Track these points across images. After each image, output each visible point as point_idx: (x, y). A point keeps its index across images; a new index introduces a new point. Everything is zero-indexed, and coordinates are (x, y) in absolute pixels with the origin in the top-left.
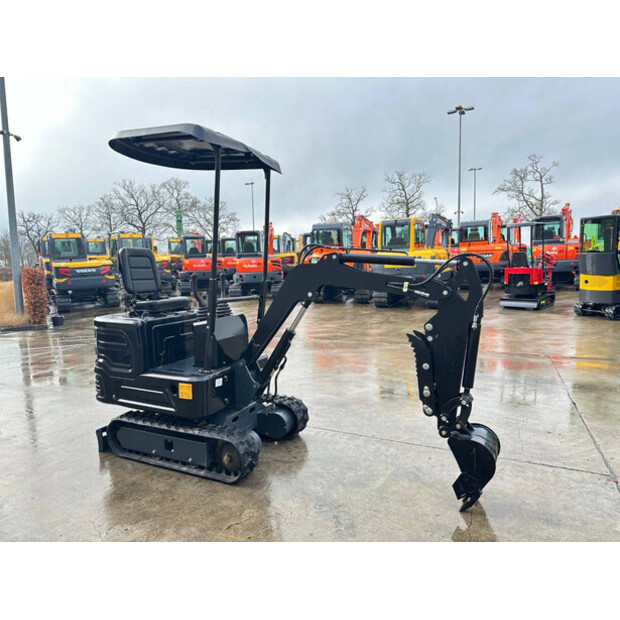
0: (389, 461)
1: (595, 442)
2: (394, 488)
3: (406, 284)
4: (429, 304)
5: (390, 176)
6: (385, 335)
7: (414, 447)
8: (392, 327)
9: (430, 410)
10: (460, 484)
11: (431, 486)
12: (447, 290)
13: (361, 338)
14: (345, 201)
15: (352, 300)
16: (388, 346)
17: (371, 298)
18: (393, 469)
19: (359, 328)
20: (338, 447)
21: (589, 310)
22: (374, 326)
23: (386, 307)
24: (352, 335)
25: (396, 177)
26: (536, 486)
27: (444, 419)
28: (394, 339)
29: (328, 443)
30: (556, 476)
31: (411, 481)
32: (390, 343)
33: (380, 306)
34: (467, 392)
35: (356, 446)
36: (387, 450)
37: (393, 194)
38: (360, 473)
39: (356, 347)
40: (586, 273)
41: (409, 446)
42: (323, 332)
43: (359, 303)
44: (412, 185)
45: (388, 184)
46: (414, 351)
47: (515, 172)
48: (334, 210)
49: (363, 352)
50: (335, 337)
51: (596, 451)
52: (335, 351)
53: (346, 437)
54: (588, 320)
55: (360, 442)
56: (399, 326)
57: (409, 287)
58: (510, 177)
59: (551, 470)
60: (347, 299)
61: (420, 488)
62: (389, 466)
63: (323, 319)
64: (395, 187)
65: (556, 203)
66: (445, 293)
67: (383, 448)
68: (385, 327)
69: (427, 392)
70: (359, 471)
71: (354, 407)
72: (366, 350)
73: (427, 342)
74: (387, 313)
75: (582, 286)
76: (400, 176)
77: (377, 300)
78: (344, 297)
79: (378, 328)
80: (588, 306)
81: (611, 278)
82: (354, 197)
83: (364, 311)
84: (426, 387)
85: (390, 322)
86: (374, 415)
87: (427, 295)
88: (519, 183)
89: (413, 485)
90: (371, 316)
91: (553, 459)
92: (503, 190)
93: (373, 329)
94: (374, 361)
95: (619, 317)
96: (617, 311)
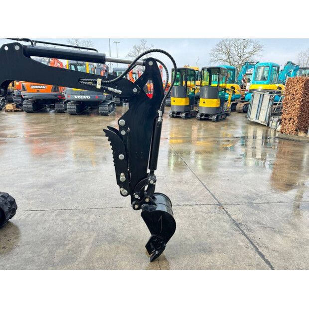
0: (91, 228)
1: (203, 184)
2: (98, 255)
3: (99, 81)
4: (101, 113)
6: (77, 132)
7: (107, 210)
8: (81, 126)
9: (125, 192)
10: (151, 244)
11: (126, 243)
12: (137, 87)
13: (61, 134)
15: (53, 111)
16: (80, 138)
17: (66, 109)
18: (95, 234)
19: (60, 128)
20: (47, 225)
21: (175, 115)
22: (69, 126)
23: (76, 114)
24: (54, 132)
26: (188, 223)
27: (137, 196)
28: (83, 134)
29: (38, 223)
30: (195, 212)
31: (110, 243)
32: (81, 136)
33: (72, 114)
34: (152, 172)
35: (64, 220)
36: (88, 218)
38: (67, 248)
39: (58, 140)
40: (174, 97)
41: (103, 211)
42: (33, 132)
43: (58, 112)
46: (111, 144)
47: (135, 47)
49: (63, 144)
50: (43, 135)
51: (206, 189)
52: (43, 144)
53: (54, 214)
54: (175, 120)
55: (66, 216)
56: (85, 126)
57: (102, 84)
58: (133, 50)
59: (190, 207)
60: (50, 110)
61: (118, 247)
62: (91, 233)
63: (34, 123)
66: (135, 90)
67: (85, 217)
68: (76, 127)
69: (123, 177)
70: (67, 245)
71: (59, 185)
72: (66, 142)
73: (121, 136)
74: (77, 118)
75: (172, 103)
77: (70, 110)
78: (48, 109)
79: (72, 127)
80: (175, 113)
81: (184, 99)
83: (62, 117)
84: (122, 174)
85: (80, 124)
86: (76, 189)
87: (120, 92)
89: (113, 246)
90: (67, 120)
91: (189, 200)
92: (130, 56)
93: (69, 128)
94: (72, 148)
95: (187, 117)
96: (186, 115)
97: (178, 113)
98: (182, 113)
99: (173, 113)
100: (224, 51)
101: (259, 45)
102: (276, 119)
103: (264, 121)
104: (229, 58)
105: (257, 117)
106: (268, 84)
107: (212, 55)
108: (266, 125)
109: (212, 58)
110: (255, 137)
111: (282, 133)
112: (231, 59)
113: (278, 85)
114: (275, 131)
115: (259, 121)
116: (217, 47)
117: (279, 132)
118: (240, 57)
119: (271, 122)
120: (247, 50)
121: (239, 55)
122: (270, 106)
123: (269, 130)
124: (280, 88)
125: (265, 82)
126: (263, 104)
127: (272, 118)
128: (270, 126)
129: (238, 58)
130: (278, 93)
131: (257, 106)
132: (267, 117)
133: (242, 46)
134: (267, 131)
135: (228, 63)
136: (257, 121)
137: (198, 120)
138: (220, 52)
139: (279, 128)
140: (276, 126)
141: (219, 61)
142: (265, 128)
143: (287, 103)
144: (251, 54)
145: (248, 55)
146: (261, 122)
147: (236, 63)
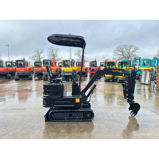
5: (49, 48)
14: (37, 53)
25: (51, 48)
27: (130, 100)
37: (50, 53)
44: (55, 51)
45: (49, 50)
47: (78, 50)
48: (34, 55)
57: (124, 75)
58: (77, 52)
64: (51, 51)
65: (87, 58)
76: (52, 48)
82: (39, 52)
84: (127, 94)
88: (79, 53)
95: (113, 81)
96: (112, 81)
97: (108, 80)
98: (110, 80)
99: (106, 80)
100: (120, 51)
101: (137, 48)
102: (153, 82)
103: (148, 83)
104: (123, 54)
105: (145, 81)
106: (147, 67)
107: (114, 52)
108: (149, 84)
109: (115, 54)
110: (144, 89)
111: (157, 87)
112: (124, 54)
113: (151, 68)
114: (154, 87)
115: (146, 83)
116: (117, 49)
117: (155, 87)
118: (128, 53)
119: (151, 83)
120: (131, 50)
121: (128, 52)
122: (150, 77)
123: (151, 86)
124: (152, 69)
125: (146, 66)
126: (147, 76)
127: (151, 82)
128: (151, 85)
129: (127, 53)
130: (152, 71)
131: (144, 77)
132: (149, 81)
133: (129, 48)
134: (150, 87)
135: (123, 56)
136: (144, 83)
137: (118, 82)
138: (118, 51)
139: (156, 86)
140: (154, 85)
141: (118, 55)
142: (149, 86)
143: (158, 76)
144: (133, 51)
145: (132, 52)
146: (147, 83)
147: (127, 56)
